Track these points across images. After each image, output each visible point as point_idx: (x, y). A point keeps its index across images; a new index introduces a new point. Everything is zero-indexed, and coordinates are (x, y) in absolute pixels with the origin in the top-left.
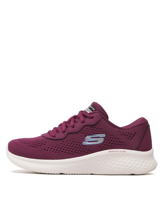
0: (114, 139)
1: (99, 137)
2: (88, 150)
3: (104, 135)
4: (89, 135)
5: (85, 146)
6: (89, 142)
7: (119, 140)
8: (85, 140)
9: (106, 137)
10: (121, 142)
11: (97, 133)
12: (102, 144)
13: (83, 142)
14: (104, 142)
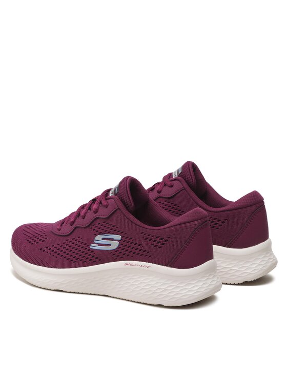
0: (132, 245)
1: (112, 239)
2: (97, 258)
3: (119, 237)
4: (100, 234)
5: (93, 251)
6: (99, 245)
7: (140, 248)
8: (95, 241)
9: (121, 240)
10: (144, 251)
11: (109, 233)
12: (116, 250)
13: (92, 245)
14: (119, 248)
